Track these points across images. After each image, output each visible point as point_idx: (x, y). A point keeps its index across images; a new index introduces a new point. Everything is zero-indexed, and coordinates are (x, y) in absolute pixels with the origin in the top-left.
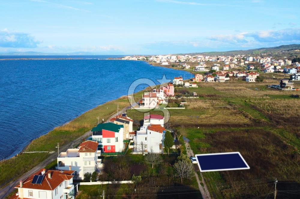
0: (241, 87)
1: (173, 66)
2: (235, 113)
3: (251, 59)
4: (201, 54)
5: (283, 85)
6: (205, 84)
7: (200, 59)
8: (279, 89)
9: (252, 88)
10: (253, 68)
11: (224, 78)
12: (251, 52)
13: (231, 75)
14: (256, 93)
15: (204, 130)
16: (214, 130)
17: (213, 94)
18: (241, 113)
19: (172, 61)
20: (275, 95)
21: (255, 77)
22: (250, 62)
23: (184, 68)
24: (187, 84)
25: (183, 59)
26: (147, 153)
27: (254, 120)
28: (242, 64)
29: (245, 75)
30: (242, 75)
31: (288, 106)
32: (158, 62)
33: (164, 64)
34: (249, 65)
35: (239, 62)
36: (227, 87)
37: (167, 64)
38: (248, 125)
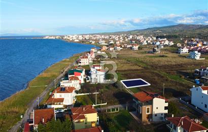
0: (131, 53)
2: (133, 65)
3: (131, 37)
4: (97, 34)
5: (154, 51)
9: (137, 53)
10: (134, 42)
11: (119, 48)
12: (130, 33)
13: (123, 46)
14: (140, 55)
15: (121, 73)
16: (126, 73)
18: (136, 65)
21: (137, 47)
23: (91, 43)
24: (99, 52)
25: (87, 37)
27: (144, 68)
28: (127, 40)
29: (131, 46)
30: (129, 46)
33: (76, 41)
34: (131, 40)
35: (124, 38)
38: (142, 70)
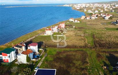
0: (98, 23)
1: (80, 10)
5: (117, 22)
6: (84, 21)
7: (94, 6)
8: (115, 24)
17: (82, 27)
19: (82, 7)
20: (110, 28)
22: (116, 7)
24: (76, 21)
26: (21, 63)
31: (110, 35)
32: (76, 7)
33: (77, 8)
36: (92, 23)
37: (79, 8)
